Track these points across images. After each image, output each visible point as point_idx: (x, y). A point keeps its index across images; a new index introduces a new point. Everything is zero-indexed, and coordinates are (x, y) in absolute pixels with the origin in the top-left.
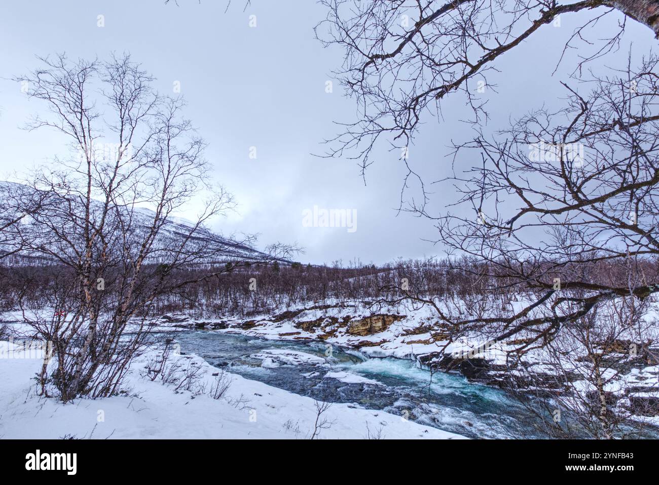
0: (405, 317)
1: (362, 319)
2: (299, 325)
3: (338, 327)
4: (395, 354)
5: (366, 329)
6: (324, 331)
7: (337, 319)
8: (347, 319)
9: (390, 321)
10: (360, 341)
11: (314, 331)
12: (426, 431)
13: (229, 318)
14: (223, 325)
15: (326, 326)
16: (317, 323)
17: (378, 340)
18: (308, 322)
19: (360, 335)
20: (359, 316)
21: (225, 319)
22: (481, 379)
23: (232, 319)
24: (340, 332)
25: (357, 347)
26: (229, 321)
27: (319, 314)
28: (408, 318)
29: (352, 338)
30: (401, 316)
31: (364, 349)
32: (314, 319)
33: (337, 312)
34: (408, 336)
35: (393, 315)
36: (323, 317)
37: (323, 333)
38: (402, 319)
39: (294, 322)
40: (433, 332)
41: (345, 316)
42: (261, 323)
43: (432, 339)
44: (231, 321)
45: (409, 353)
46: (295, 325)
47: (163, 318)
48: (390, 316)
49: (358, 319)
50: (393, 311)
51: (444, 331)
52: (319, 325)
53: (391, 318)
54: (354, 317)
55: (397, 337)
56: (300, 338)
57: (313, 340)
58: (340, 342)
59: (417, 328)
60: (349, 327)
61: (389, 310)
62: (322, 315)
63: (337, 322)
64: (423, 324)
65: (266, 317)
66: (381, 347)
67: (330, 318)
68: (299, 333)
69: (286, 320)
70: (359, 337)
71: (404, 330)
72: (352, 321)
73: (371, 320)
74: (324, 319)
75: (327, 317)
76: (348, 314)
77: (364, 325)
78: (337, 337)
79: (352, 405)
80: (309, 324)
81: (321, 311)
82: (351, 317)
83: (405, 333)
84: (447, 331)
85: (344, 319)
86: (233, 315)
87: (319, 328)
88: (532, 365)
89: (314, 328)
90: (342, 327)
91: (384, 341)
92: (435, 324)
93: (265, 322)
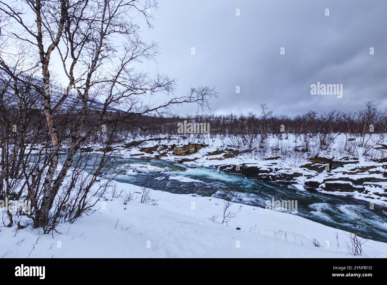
0: (207, 145)
1: (183, 146)
2: (142, 150)
3: (168, 151)
4: (203, 165)
5: (185, 152)
6: (159, 153)
7: (167, 146)
8: (173, 146)
9: (199, 147)
10: (182, 159)
11: (153, 153)
12: (241, 207)
13: (93, 145)
14: (89, 150)
15: (160, 150)
16: (155, 148)
17: (193, 158)
18: (148, 148)
19: (181, 155)
20: (181, 145)
21: (90, 146)
22: (254, 178)
23: (95, 146)
24: (169, 154)
25: (181, 162)
26: (93, 147)
27: (156, 143)
28: (210, 146)
29: (177, 157)
30: (206, 145)
31: (185, 163)
32: (152, 146)
33: (167, 142)
34: (210, 156)
35: (201, 144)
36: (158, 145)
37: (158, 154)
38: (206, 147)
39: (139, 148)
40: (225, 154)
41: (172, 145)
42: (116, 148)
43: (224, 157)
44: (94, 147)
45: (212, 165)
46: (140, 149)
47: (42, 145)
48: (199, 145)
49: (181, 146)
50: (201, 142)
51: (230, 153)
52: (156, 150)
53: (200, 146)
54: (178, 145)
55: (204, 156)
56: (144, 157)
57: (152, 158)
58: (170, 159)
59: (215, 152)
60: (175, 151)
61: (199, 142)
62: (157, 144)
63: (167, 148)
64: (219, 149)
65: (120, 145)
66: (195, 162)
67: (163, 145)
68: (143, 154)
69: (133, 146)
70: (181, 157)
71: (207, 153)
72: (177, 147)
73: (188, 147)
74: (159, 146)
75: (160, 145)
76: (174, 144)
77: (184, 150)
78: (167, 156)
79: (194, 195)
80: (149, 149)
81: (157, 142)
82: (176, 145)
83: (208, 154)
84: (232, 153)
85: (171, 146)
86: (95, 143)
87: (156, 151)
88: (279, 170)
89: (152, 151)
90: (170, 151)
91: (196, 159)
92: (226, 150)
93: (120, 148)
